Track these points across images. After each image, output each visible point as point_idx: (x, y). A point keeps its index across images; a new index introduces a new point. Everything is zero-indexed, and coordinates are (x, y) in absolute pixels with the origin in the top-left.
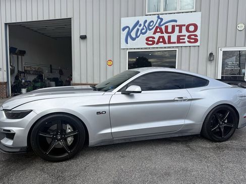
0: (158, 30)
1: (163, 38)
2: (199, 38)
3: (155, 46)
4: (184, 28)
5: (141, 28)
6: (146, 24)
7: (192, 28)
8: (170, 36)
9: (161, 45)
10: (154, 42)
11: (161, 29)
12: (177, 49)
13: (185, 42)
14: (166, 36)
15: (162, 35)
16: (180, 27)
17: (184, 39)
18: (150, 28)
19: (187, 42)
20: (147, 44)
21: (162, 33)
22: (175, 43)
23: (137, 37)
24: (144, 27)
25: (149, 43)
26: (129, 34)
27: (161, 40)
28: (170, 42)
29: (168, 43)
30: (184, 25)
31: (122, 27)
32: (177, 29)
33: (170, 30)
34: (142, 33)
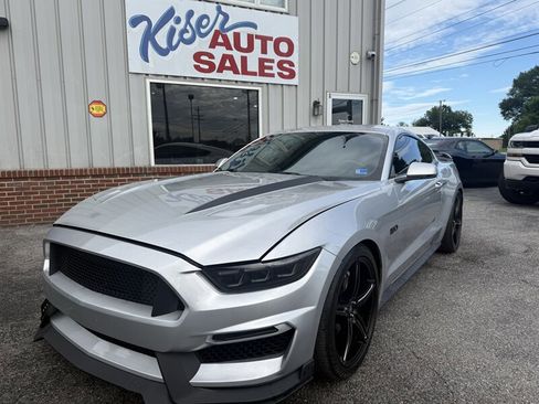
0: (220, 40)
1: (231, 58)
2: (296, 69)
3: (214, 75)
4: (270, 45)
5: (179, 27)
6: (193, 21)
7: (284, 47)
8: (246, 58)
9: (228, 75)
10: (212, 68)
11: (225, 38)
12: (260, 89)
13: (272, 75)
14: (237, 55)
15: (229, 52)
16: (264, 40)
17: (271, 68)
18: (203, 31)
19: (276, 75)
20: (197, 67)
21: (229, 48)
22: (254, 74)
23: (171, 48)
24: (188, 28)
25: (202, 66)
26: (149, 37)
27: (228, 64)
28: (245, 72)
29: (243, 73)
30: (271, 39)
31: (129, 16)
32: (257, 43)
33: (244, 44)
34: (182, 40)
